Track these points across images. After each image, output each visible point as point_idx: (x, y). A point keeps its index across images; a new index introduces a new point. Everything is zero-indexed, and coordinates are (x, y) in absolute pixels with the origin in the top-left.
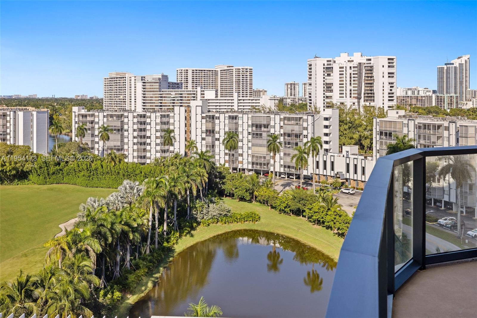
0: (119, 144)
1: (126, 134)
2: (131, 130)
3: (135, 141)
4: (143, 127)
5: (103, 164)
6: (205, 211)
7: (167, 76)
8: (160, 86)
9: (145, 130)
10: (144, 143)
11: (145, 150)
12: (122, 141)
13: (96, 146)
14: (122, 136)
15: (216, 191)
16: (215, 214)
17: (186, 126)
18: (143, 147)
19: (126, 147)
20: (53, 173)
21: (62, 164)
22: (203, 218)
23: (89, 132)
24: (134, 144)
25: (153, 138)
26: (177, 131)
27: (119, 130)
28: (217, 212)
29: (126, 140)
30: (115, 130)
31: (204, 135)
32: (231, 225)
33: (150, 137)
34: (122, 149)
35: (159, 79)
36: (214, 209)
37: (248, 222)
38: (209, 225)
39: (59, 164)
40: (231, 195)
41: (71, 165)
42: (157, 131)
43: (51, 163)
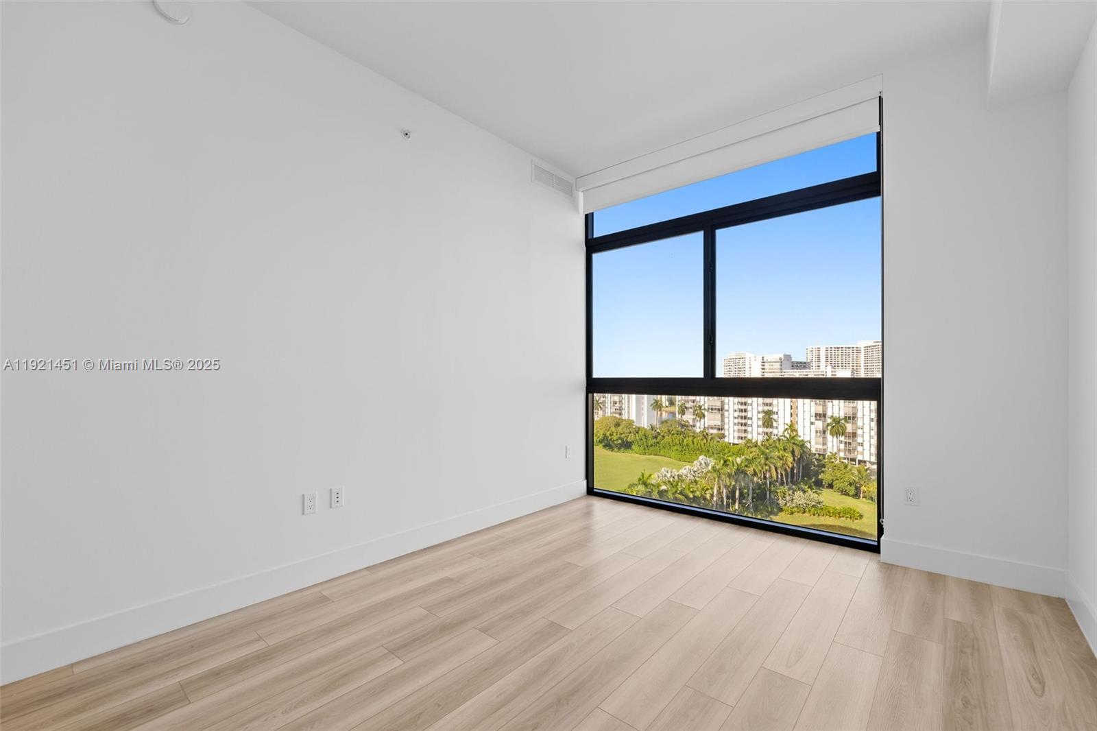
0: (719, 423)
1: (726, 414)
2: (731, 411)
3: (736, 421)
4: (743, 407)
5: (695, 440)
6: (788, 498)
7: (790, 356)
8: (781, 365)
9: (745, 411)
10: (745, 424)
11: (745, 431)
12: (722, 421)
13: (698, 424)
14: (722, 415)
15: (813, 480)
16: (801, 503)
17: (791, 409)
18: (743, 428)
19: (726, 427)
20: (651, 446)
21: (659, 437)
22: (786, 504)
23: (691, 410)
24: (735, 424)
25: (755, 419)
26: (781, 413)
27: (719, 410)
28: (804, 501)
29: (726, 420)
30: (715, 409)
31: (813, 419)
32: (822, 518)
33: (751, 419)
34: (722, 429)
35: (780, 359)
36: (799, 498)
37: (844, 519)
38: (792, 513)
39: (656, 437)
40: (831, 486)
41: (668, 439)
42: (759, 412)
43: (650, 436)
